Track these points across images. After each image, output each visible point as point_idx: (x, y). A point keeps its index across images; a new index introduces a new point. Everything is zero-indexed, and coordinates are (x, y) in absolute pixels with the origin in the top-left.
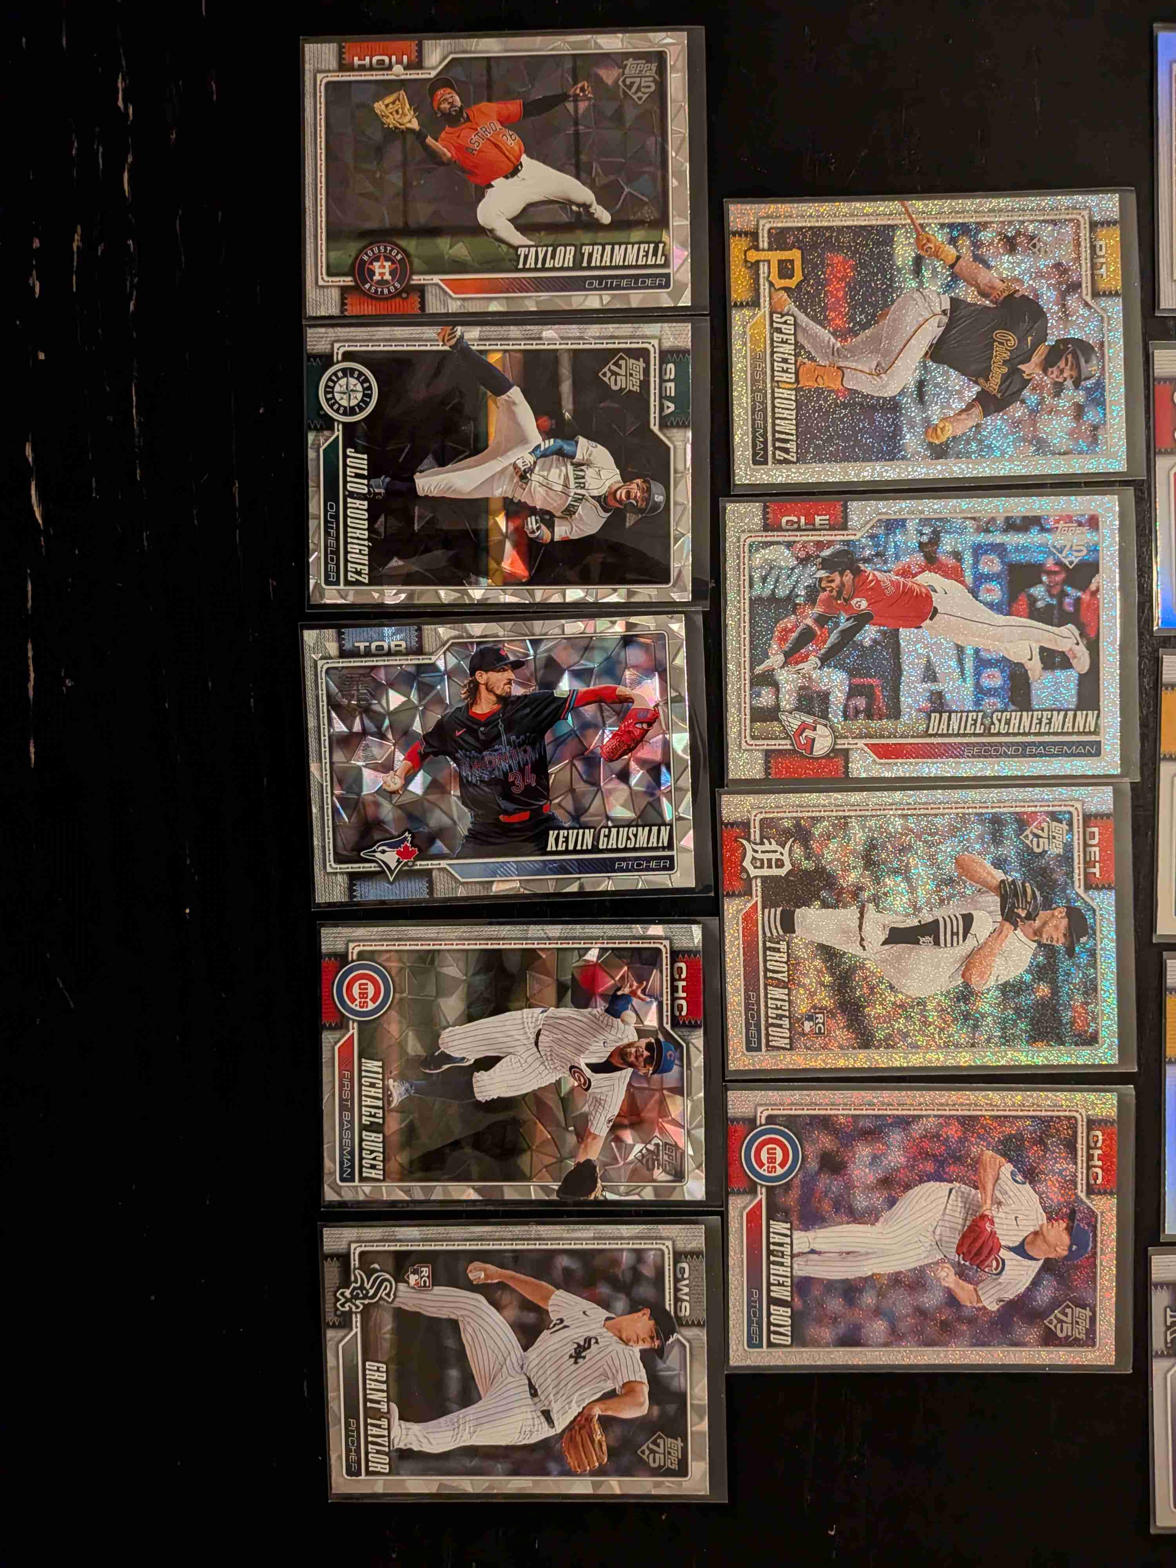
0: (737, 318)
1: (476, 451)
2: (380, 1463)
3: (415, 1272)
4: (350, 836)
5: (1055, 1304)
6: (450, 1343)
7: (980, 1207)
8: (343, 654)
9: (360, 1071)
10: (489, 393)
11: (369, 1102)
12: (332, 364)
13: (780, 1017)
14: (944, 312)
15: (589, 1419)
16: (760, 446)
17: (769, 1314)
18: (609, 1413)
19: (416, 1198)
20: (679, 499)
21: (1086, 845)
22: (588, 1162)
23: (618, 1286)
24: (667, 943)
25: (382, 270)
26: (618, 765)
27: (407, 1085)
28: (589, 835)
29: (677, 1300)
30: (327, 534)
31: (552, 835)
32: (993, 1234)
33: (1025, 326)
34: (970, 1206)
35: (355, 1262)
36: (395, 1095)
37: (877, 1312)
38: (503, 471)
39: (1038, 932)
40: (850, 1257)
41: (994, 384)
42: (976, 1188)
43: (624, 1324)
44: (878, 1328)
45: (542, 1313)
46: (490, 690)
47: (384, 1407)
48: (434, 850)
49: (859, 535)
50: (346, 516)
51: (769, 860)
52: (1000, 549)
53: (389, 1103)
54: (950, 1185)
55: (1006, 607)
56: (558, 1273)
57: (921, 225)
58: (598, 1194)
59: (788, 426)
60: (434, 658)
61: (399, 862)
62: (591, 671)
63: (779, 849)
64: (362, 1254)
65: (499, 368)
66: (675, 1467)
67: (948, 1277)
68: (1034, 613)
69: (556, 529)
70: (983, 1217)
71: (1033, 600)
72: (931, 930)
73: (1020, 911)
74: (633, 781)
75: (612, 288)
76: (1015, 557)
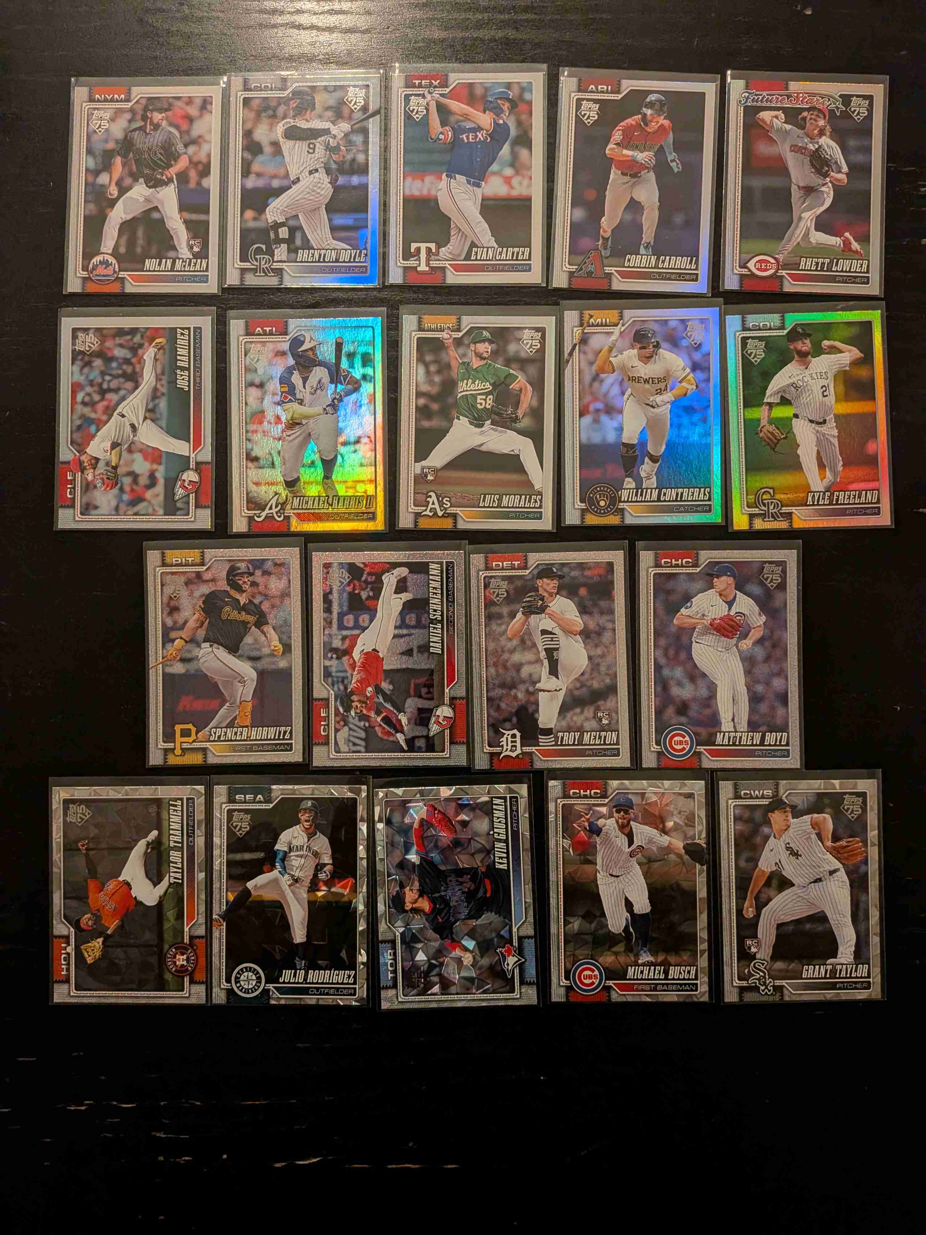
0: (212, 760)
1: (281, 907)
2: (863, 970)
3: (750, 948)
4: (499, 983)
5: (762, 584)
6: (791, 928)
7: (706, 626)
8: (395, 986)
9: (634, 980)
10: (250, 899)
11: (651, 974)
12: (232, 989)
13: (600, 737)
14: (211, 646)
15: (834, 848)
16: (282, 747)
17: (770, 745)
18: (830, 836)
19: (706, 948)
20: (310, 792)
21: (503, 569)
22: (684, 848)
23: (756, 831)
24: (559, 801)
25: (181, 960)
26: (458, 827)
27: (642, 952)
28: (498, 845)
29: (763, 797)
30: (327, 994)
31: (498, 866)
32: (721, 619)
33: (220, 603)
34: (705, 631)
35: (744, 983)
36: (647, 959)
37: (768, 684)
38: (293, 893)
39: (551, 594)
40: (736, 698)
41: (251, 619)
42: (695, 628)
43: (777, 827)
44: (777, 683)
45: (772, 876)
46: (416, 901)
47: (829, 967)
48: (506, 935)
49: (332, 692)
50: (317, 983)
51: (512, 742)
52: (341, 616)
53: (652, 962)
54: (694, 644)
55: (373, 613)
56: (750, 865)
57: (163, 658)
58: (702, 842)
59: (271, 732)
60: (397, 934)
61: (513, 956)
62: (405, 842)
63: (505, 736)
64: (739, 979)
65: (236, 894)
66: (861, 799)
67: (747, 644)
68: (376, 596)
69: (326, 862)
70: (711, 625)
71: (369, 598)
72: (550, 652)
73: (539, 604)
74: (467, 819)
75: (194, 830)
76: (345, 608)
